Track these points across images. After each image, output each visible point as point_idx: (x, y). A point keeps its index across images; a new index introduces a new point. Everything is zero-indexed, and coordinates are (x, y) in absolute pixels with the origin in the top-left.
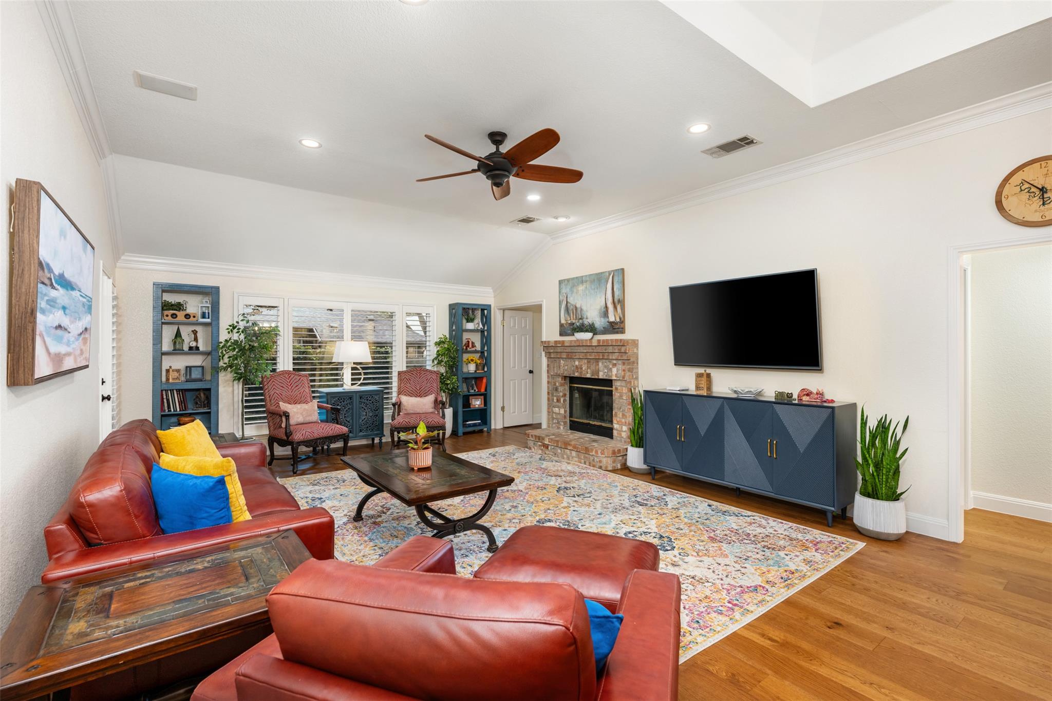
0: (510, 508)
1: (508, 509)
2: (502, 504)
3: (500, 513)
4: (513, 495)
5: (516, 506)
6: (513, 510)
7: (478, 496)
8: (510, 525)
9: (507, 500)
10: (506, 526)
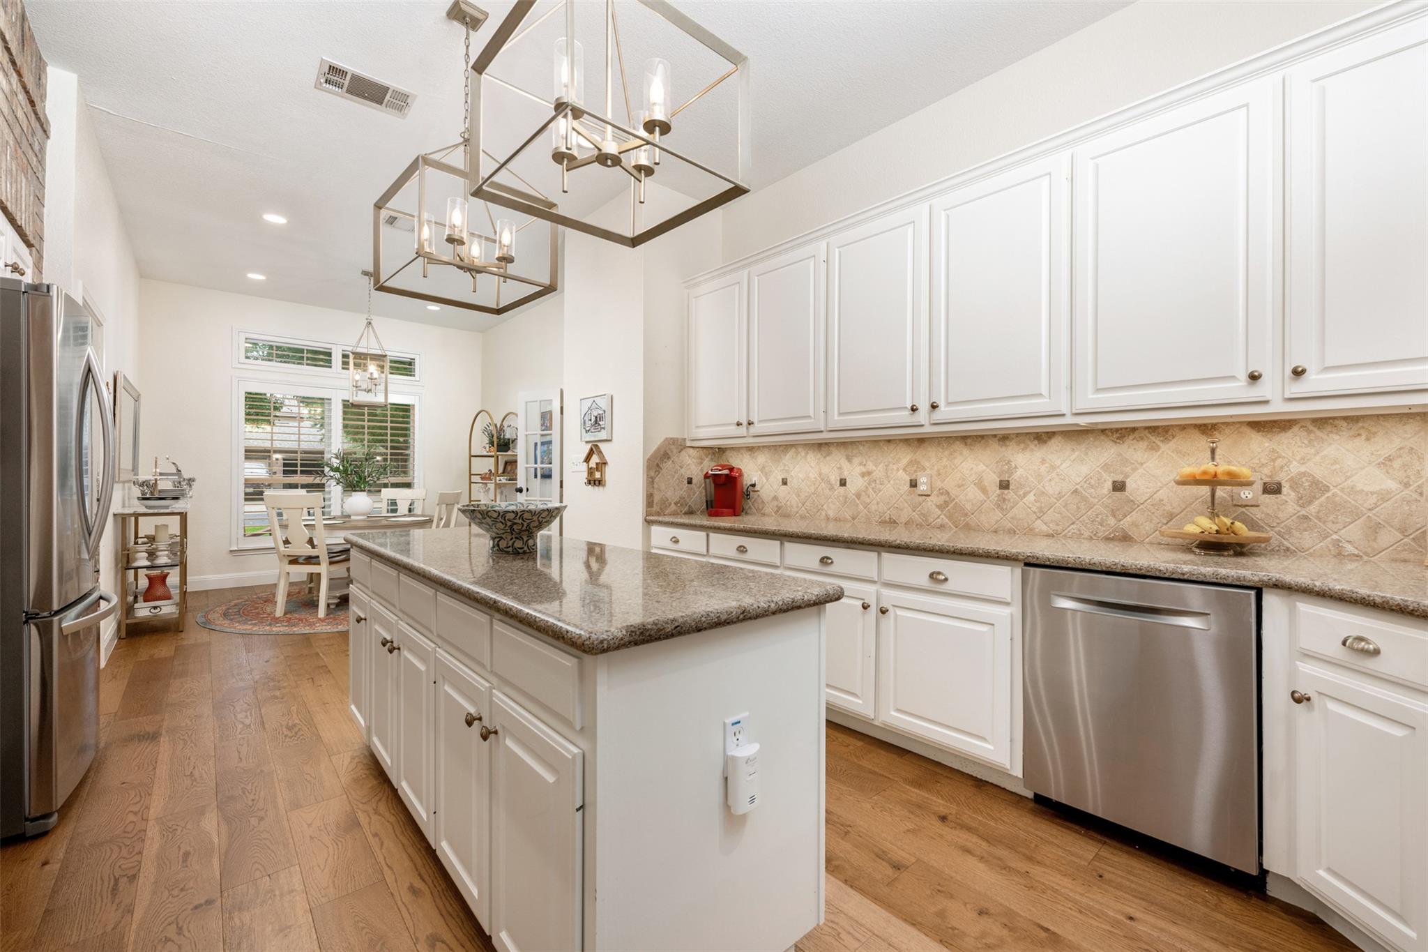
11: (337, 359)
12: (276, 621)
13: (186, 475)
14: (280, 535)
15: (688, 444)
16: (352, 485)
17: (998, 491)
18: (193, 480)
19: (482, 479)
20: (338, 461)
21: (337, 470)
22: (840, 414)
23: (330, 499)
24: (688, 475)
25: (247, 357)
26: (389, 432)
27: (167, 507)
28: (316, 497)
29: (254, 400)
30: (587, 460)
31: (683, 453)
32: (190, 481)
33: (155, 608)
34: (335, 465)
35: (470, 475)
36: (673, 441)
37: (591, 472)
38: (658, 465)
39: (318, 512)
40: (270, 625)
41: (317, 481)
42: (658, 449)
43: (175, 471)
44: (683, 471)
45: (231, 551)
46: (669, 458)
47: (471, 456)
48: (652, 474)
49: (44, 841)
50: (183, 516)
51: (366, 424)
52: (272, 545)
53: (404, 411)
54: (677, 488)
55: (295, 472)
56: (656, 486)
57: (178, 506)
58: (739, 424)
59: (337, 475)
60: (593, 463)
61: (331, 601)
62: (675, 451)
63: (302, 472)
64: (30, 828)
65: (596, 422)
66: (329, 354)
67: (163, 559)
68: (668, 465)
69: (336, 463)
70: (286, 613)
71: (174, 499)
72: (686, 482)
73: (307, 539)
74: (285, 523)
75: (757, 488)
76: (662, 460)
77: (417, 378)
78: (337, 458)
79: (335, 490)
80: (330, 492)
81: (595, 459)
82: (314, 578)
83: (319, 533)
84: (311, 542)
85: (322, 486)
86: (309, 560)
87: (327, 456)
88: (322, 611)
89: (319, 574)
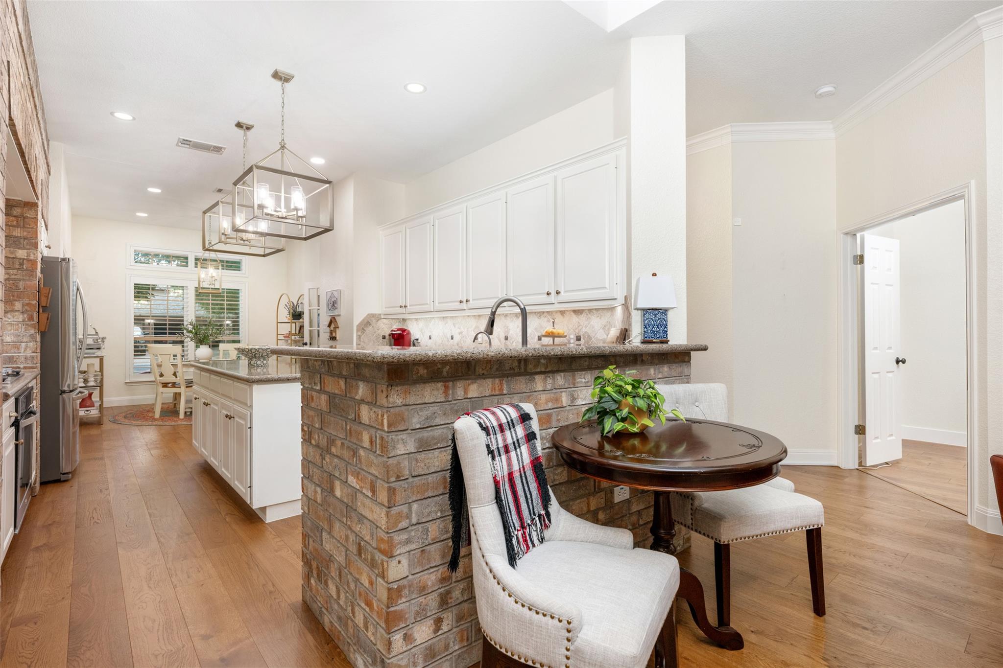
11: (191, 261)
12: (155, 420)
13: (101, 335)
14: (157, 371)
15: (382, 317)
16: (200, 341)
17: (505, 341)
18: (105, 338)
19: (285, 337)
20: (192, 327)
21: (191, 332)
22: (439, 303)
23: (187, 351)
24: (383, 334)
25: (136, 262)
26: (225, 307)
27: (94, 353)
28: (177, 349)
29: (139, 288)
30: (329, 326)
31: (380, 322)
32: (103, 339)
33: (87, 411)
34: (190, 329)
35: (277, 335)
36: (373, 315)
37: (331, 332)
38: (363, 329)
39: (179, 357)
40: (152, 421)
41: (179, 339)
42: (363, 320)
43: (95, 333)
44: (379, 331)
45: (126, 383)
46: (370, 325)
47: (278, 323)
48: (359, 333)
49: (68, 482)
50: (101, 360)
51: (210, 302)
52: (153, 379)
53: (234, 294)
54: (376, 341)
55: (165, 333)
56: (362, 340)
57: (99, 353)
58: (401, 307)
59: (191, 335)
60: (332, 328)
61: (187, 410)
62: (374, 321)
63: (170, 333)
64: (63, 478)
65: (333, 305)
66: (187, 258)
67: (92, 383)
68: (369, 329)
69: (190, 327)
70: (160, 417)
71: (97, 349)
72: (381, 338)
73: (173, 373)
74: (160, 363)
75: (419, 341)
76: (366, 325)
77: (243, 272)
78: (191, 325)
79: (190, 344)
80: (187, 346)
81: (333, 326)
82: (177, 396)
83: (180, 369)
84: (175, 374)
85: (182, 342)
86: (174, 385)
87: (185, 323)
88: (182, 416)
89: (180, 394)
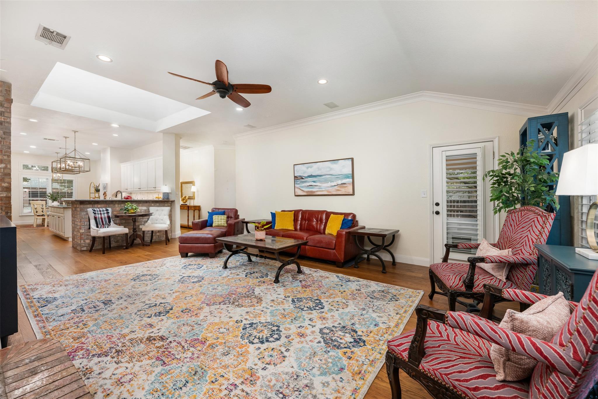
0: (217, 288)
1: (220, 287)
2: (223, 290)
3: (224, 284)
4: (215, 299)
5: (213, 289)
6: (216, 287)
7: (244, 295)
8: (218, 279)
9: (220, 294)
10: (220, 277)
11: (50, 169)
14: (35, 211)
16: (54, 200)
23: (48, 203)
26: (66, 187)
28: (44, 202)
29: (25, 179)
35: (90, 198)
39: (44, 205)
45: (20, 216)
47: (90, 193)
52: (33, 214)
53: (70, 182)
55: (38, 197)
59: (49, 197)
63: (41, 197)
65: (105, 188)
66: (48, 168)
69: (49, 195)
79: (49, 201)
81: (105, 195)
82: (44, 220)
83: (45, 210)
84: (42, 211)
85: (46, 200)
86: (43, 215)
87: (47, 193)
88: (46, 226)
89: (45, 218)
